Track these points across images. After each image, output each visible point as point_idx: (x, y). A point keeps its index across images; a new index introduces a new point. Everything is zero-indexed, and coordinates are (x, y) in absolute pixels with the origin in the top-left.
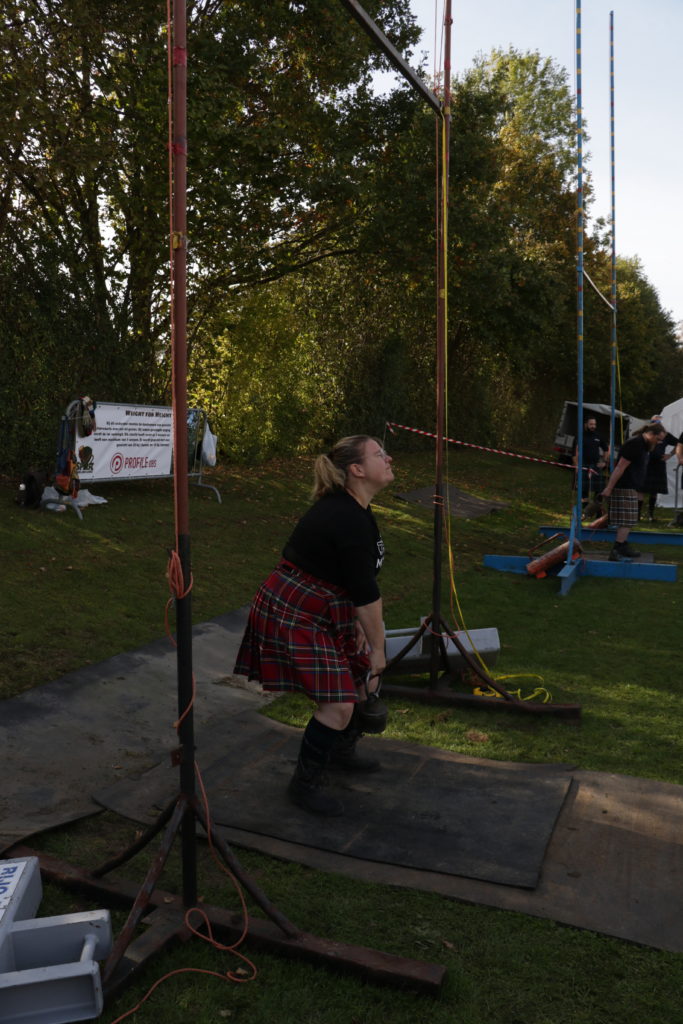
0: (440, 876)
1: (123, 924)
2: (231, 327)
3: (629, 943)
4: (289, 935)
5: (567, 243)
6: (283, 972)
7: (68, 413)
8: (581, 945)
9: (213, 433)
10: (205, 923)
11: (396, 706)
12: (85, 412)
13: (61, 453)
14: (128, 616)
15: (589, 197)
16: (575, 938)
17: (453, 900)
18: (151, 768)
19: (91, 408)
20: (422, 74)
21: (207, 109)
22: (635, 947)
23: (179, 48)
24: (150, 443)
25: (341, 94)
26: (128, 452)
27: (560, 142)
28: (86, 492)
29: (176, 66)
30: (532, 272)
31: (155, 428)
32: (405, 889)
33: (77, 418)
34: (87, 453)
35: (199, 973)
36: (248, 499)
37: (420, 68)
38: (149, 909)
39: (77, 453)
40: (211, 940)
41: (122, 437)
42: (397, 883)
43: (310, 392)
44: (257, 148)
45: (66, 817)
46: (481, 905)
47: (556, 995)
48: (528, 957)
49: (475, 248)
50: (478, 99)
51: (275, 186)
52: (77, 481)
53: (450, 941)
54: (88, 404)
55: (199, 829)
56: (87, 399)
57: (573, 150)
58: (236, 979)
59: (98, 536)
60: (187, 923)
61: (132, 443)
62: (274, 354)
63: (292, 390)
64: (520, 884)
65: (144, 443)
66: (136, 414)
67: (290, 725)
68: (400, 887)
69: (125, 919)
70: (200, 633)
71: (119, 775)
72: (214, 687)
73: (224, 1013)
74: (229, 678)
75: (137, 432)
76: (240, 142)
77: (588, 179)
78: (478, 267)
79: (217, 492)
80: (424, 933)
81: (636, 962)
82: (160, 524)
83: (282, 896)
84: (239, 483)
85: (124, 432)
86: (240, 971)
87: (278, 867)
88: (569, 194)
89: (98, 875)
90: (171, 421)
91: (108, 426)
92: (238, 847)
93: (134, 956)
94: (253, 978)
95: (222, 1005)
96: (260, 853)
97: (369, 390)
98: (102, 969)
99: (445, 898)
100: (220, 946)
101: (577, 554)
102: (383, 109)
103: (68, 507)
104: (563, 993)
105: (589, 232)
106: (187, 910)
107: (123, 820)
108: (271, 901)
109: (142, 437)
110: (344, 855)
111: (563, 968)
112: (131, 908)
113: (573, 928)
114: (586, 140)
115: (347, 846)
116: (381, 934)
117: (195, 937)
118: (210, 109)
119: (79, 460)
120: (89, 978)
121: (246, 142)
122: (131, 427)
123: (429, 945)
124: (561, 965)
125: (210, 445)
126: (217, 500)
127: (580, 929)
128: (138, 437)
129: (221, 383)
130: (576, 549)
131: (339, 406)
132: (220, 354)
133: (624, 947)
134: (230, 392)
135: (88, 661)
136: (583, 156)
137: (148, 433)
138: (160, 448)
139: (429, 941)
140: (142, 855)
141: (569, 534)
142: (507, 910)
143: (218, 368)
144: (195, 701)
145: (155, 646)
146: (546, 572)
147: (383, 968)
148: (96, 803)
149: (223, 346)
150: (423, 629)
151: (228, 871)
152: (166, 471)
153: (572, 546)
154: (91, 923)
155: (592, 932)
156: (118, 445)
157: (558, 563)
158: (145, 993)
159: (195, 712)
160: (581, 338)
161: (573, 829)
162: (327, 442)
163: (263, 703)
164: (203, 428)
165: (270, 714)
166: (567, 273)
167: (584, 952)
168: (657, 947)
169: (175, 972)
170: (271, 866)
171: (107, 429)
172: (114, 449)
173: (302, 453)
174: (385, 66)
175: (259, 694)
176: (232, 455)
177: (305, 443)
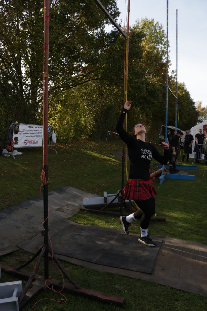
0: (123, 270)
1: (26, 285)
2: (61, 101)
3: (180, 290)
4: (77, 288)
5: (162, 77)
6: (75, 299)
7: (11, 126)
8: (165, 291)
9: (55, 133)
10: (51, 284)
11: (110, 217)
12: (16, 126)
13: (9, 139)
14: (29, 189)
15: (169, 64)
16: (163, 289)
17: (127, 277)
18: (36, 236)
19: (18, 125)
20: (120, 26)
21: (55, 35)
23: (47, 16)
24: (36, 136)
25: (96, 31)
26: (29, 139)
27: (161, 47)
28: (16, 151)
29: (46, 22)
30: (152, 86)
31: (37, 131)
32: (112, 274)
33: (14, 128)
34: (16, 139)
36: (66, 154)
37: (120, 24)
38: (34, 280)
39: (13, 139)
40: (53, 290)
41: (27, 134)
42: (110, 272)
43: (85, 121)
44: (70, 47)
45: (8, 251)
46: (135, 279)
47: (158, 306)
48: (149, 295)
49: (136, 79)
50: (136, 34)
51: (76, 59)
52: (14, 147)
53: (126, 290)
54: (17, 124)
55: (50, 255)
56: (17, 122)
57: (165, 50)
58: (60, 302)
59: (19, 164)
60: (45, 285)
61: (30, 136)
62: (74, 110)
63: (79, 120)
64: (147, 272)
65: (34, 136)
66: (32, 127)
67: (77, 223)
68: (111, 273)
69: (27, 283)
70: (50, 194)
71: (25, 238)
72: (55, 211)
74: (59, 209)
77: (169, 59)
78: (136, 84)
79: (56, 151)
80: (118, 287)
81: (182, 296)
82: (38, 161)
83: (74, 276)
84: (62, 149)
85: (28, 133)
86: (62, 299)
87: (73, 267)
88: (163, 63)
89: (18, 269)
90: (43, 129)
91: (23, 131)
92: (62, 261)
93: (29, 295)
94: (65, 301)
96: (68, 263)
97: (103, 121)
98: (19, 299)
99: (124, 276)
100: (55, 291)
101: (165, 172)
102: (109, 37)
103: (11, 155)
105: (170, 74)
106: (45, 280)
107: (26, 252)
108: (71, 277)
110: (94, 263)
111: (160, 298)
112: (28, 280)
113: (163, 286)
114: (169, 47)
115: (94, 261)
116: (105, 288)
117: (48, 289)
118: (56, 35)
119: (14, 141)
120: (15, 302)
121: (66, 46)
122: (30, 131)
123: (120, 291)
125: (54, 137)
126: (56, 154)
127: (165, 286)
128: (32, 134)
129: (58, 118)
130: (165, 170)
131: (94, 126)
132: (58, 109)
133: (178, 291)
134: (60, 120)
135: (16, 203)
136: (169, 50)
137: (35, 133)
138: (39, 138)
139: (119, 290)
140: (32, 263)
141: (162, 166)
142: (143, 280)
143: (57, 114)
144: (49, 216)
145: (36, 198)
146: (156, 177)
147: (105, 298)
148: (18, 247)
149: (59, 107)
150: (119, 194)
151: (58, 268)
152: (41, 145)
153: (163, 169)
154: (16, 285)
155: (169, 287)
156: (26, 137)
157: (159, 175)
158: (33, 306)
159: (49, 219)
160: (167, 107)
161: (163, 256)
162: (90, 136)
163: (69, 216)
164: (52, 132)
165: (72, 220)
166: (163, 87)
167: (166, 293)
168: (188, 291)
169: (42, 300)
170: (71, 267)
171: (23, 132)
172: (25, 138)
173: (82, 140)
174: (109, 23)
175: (68, 213)
176: (61, 140)
177: (83, 137)
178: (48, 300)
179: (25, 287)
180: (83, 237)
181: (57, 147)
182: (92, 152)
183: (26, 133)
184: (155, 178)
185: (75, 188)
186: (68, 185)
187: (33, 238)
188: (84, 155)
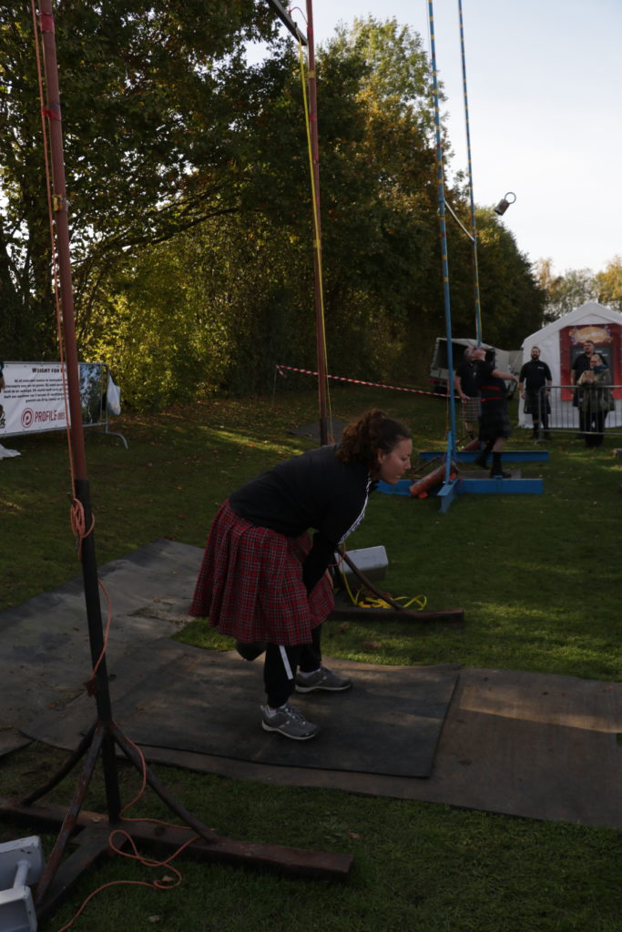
1: (53, 847)
2: (127, 286)
3: (515, 817)
4: (209, 842)
5: (428, 193)
6: (206, 875)
9: (116, 384)
10: (128, 840)
14: (46, 559)
15: (446, 153)
16: (468, 818)
17: (358, 795)
18: (74, 699)
21: (93, 80)
22: (520, 821)
23: (46, 15)
24: (57, 397)
25: (217, 65)
26: (37, 407)
27: (420, 104)
28: (0, 447)
29: (44, 32)
30: (399, 222)
32: (314, 789)
35: (128, 884)
36: (153, 443)
37: (289, 38)
38: (77, 829)
40: (138, 857)
41: (30, 393)
42: (306, 784)
43: (204, 342)
44: (142, 116)
46: (383, 797)
47: (453, 870)
50: (342, 65)
51: (162, 154)
53: (356, 833)
55: (119, 752)
57: (432, 110)
58: (162, 887)
60: (111, 841)
61: (41, 398)
62: (169, 309)
63: (188, 340)
64: (416, 775)
65: (51, 397)
66: (42, 371)
67: (201, 647)
68: (309, 788)
69: (54, 842)
70: (113, 569)
72: (129, 621)
73: (153, 919)
74: (143, 610)
75: (45, 387)
76: (127, 109)
77: (445, 135)
78: (352, 219)
79: (125, 442)
80: (333, 827)
81: (521, 833)
83: (200, 805)
84: (142, 430)
85: (31, 388)
86: (166, 878)
87: (195, 779)
88: (429, 150)
89: (28, 803)
91: (16, 384)
92: (159, 764)
94: (178, 883)
95: (151, 911)
96: (179, 768)
97: (260, 337)
98: (33, 893)
99: (350, 794)
100: (143, 859)
101: (454, 475)
102: (256, 79)
104: (459, 867)
105: (450, 185)
106: (111, 831)
107: (50, 749)
108: (192, 811)
109: (50, 392)
110: (256, 762)
112: (59, 830)
113: (465, 809)
114: (444, 100)
115: (258, 755)
116: (294, 833)
118: (97, 79)
120: (20, 903)
121: (131, 111)
122: (38, 383)
123: (338, 838)
124: (456, 843)
125: (114, 395)
126: (124, 446)
127: (471, 810)
128: (46, 392)
129: (122, 337)
130: (453, 470)
131: (232, 354)
132: (118, 311)
133: (511, 821)
134: (131, 344)
135: (10, 604)
136: (441, 114)
137: (55, 387)
140: (68, 780)
141: (446, 458)
142: (406, 800)
143: (118, 324)
144: (106, 634)
145: (72, 584)
146: (428, 492)
148: (24, 735)
149: (121, 303)
153: (449, 468)
154: (22, 851)
155: (483, 811)
156: (27, 401)
157: (437, 484)
158: (79, 908)
160: (447, 280)
161: (461, 722)
162: (223, 386)
163: (175, 630)
164: (106, 381)
165: (182, 639)
166: (433, 223)
167: (476, 831)
168: (540, 818)
169: (105, 886)
170: (189, 779)
171: (15, 386)
172: (23, 405)
173: (199, 398)
174: (257, 37)
175: (171, 621)
176: (135, 403)
177: (203, 388)
178: (125, 884)
179: (51, 856)
180: (220, 688)
181: (124, 426)
182: (231, 435)
183: (25, 391)
184: (426, 495)
185: (188, 543)
186: (166, 537)
187: (68, 705)
188: (208, 444)
